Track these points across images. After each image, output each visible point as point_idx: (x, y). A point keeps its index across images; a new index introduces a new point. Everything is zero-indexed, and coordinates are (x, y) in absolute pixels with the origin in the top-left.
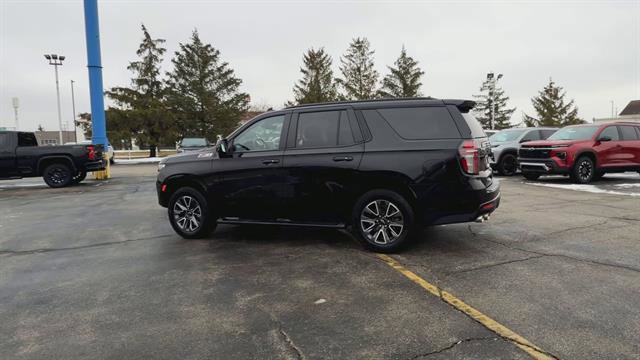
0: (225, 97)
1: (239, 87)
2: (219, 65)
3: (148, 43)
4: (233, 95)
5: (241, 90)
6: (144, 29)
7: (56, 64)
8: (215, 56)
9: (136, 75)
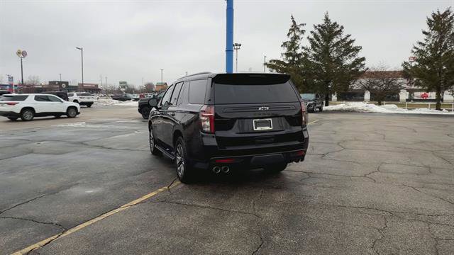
0: (348, 61)
1: (359, 53)
2: (343, 36)
3: (295, 27)
4: (353, 59)
5: (360, 55)
6: (292, 18)
7: (237, 49)
8: (340, 31)
9: (285, 50)
